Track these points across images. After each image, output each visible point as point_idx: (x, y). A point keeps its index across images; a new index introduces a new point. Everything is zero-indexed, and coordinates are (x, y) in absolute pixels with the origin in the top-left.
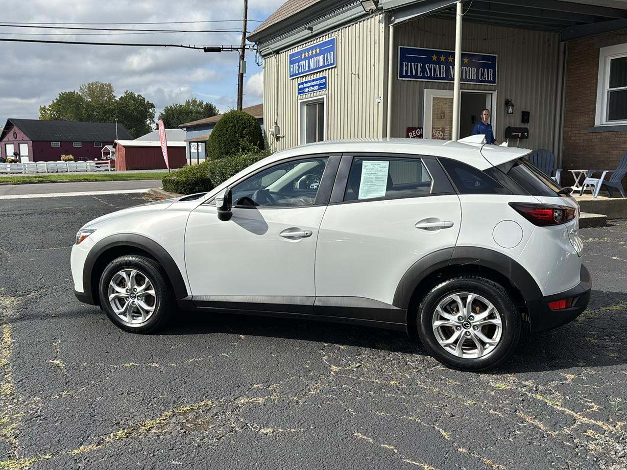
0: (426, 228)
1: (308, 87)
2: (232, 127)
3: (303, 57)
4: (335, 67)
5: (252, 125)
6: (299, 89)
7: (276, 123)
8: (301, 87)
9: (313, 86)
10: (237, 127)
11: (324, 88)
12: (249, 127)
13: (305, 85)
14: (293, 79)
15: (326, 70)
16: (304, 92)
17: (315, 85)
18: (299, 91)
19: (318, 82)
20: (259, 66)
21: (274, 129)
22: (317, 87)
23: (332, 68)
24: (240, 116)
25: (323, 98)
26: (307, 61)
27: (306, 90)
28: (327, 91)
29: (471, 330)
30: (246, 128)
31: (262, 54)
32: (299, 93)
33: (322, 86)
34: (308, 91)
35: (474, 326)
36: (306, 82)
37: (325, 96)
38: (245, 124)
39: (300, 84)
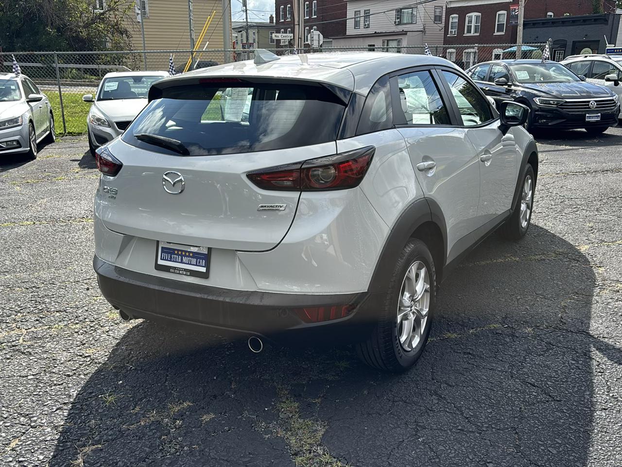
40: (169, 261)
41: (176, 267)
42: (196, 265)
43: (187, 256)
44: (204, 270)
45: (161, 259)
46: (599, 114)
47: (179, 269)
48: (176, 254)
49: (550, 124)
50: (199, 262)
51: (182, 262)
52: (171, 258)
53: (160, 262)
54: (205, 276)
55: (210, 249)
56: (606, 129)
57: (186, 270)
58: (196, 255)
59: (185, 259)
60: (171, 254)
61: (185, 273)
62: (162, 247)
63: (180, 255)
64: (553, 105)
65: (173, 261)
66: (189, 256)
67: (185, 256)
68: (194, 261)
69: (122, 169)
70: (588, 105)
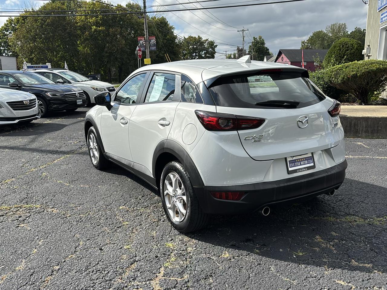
0: (162, 125)
1: (385, 17)
2: (338, 50)
5: (354, 48)
6: (381, 19)
7: (369, 46)
8: (382, 17)
10: (342, 50)
12: (351, 49)
13: (384, 15)
14: (379, 11)
16: (383, 21)
21: (366, 51)
24: (346, 42)
29: (177, 201)
30: (348, 50)
32: (381, 22)
34: (385, 20)
35: (178, 198)
36: (384, 13)
38: (348, 48)
39: (382, 15)
40: (294, 167)
41: (299, 169)
42: (308, 164)
43: (303, 161)
44: (312, 164)
45: (290, 167)
46: (81, 100)
47: (301, 169)
48: (297, 162)
49: (60, 107)
50: (309, 162)
51: (301, 165)
52: (295, 165)
53: (290, 169)
54: (314, 167)
55: (312, 153)
57: (304, 168)
58: (307, 159)
59: (302, 163)
60: (294, 163)
61: (305, 170)
62: (289, 161)
63: (299, 162)
64: (58, 96)
65: (297, 166)
66: (304, 160)
67: (302, 161)
68: (306, 162)
69: (266, 122)
70: (76, 95)
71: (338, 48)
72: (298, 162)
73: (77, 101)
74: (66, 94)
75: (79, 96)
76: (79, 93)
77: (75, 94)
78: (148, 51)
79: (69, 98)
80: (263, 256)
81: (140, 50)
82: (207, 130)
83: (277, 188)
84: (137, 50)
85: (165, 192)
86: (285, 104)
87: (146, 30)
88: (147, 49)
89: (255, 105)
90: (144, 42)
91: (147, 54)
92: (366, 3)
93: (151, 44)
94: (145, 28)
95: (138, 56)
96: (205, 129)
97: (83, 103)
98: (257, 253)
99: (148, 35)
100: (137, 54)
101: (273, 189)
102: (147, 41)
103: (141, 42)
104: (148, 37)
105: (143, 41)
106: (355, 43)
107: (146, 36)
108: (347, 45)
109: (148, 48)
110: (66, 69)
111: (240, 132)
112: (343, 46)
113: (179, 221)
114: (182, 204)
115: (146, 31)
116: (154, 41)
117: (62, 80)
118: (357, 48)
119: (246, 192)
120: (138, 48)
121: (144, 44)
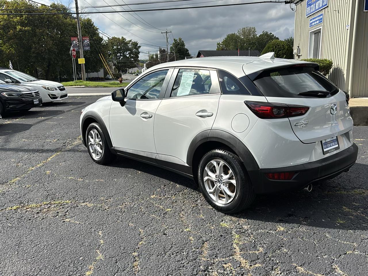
0: (201, 116)
1: (314, 22)
3: (313, 2)
4: (328, 7)
5: (285, 49)
6: (310, 24)
7: (298, 47)
8: (311, 22)
9: (316, 21)
11: (322, 21)
12: (283, 50)
13: (313, 21)
14: (308, 17)
15: (323, 9)
16: (312, 26)
17: (317, 20)
18: (310, 25)
19: (319, 18)
20: (293, 10)
21: (296, 51)
22: (318, 21)
23: (326, 7)
24: (278, 43)
25: (321, 28)
26: (315, 4)
27: (313, 24)
28: (323, 24)
29: (222, 185)
30: (280, 51)
31: (295, 2)
32: (310, 26)
33: (321, 20)
34: (314, 25)
35: (224, 182)
36: (313, 19)
37: (321, 27)
39: (311, 20)
40: (327, 148)
41: (330, 149)
42: (335, 145)
44: (337, 146)
45: (324, 149)
46: (38, 100)
49: (17, 108)
50: (335, 143)
51: (331, 146)
52: (327, 146)
53: (325, 150)
54: (339, 148)
56: (30, 109)
60: (327, 144)
61: (333, 150)
62: (323, 143)
64: (15, 96)
66: (332, 142)
69: (310, 109)
70: (32, 95)
71: (271, 49)
72: (329, 144)
73: (34, 100)
74: (23, 94)
75: (36, 96)
76: (35, 93)
77: (32, 93)
78: (82, 51)
79: (26, 97)
80: (313, 227)
81: (74, 50)
82: (260, 118)
83: (321, 166)
84: (71, 50)
85: (204, 179)
86: (319, 94)
87: (79, 30)
88: (81, 49)
89: (298, 95)
90: (78, 43)
91: (80, 54)
92: (293, 9)
93: (85, 44)
94: (78, 29)
95: (72, 56)
96: (258, 118)
97: (39, 102)
98: (305, 225)
99: (81, 36)
100: (71, 54)
101: (318, 167)
102: (81, 41)
103: (74, 42)
104: (81, 37)
105: (76, 41)
106: (285, 44)
107: (80, 37)
108: (279, 46)
109: (82, 47)
110: (11, 69)
111: (291, 119)
112: (276, 47)
113: (224, 204)
114: (227, 187)
115: (80, 32)
116: (88, 42)
117: (10, 80)
118: (287, 49)
119: (296, 172)
120: (72, 49)
121: (78, 45)
